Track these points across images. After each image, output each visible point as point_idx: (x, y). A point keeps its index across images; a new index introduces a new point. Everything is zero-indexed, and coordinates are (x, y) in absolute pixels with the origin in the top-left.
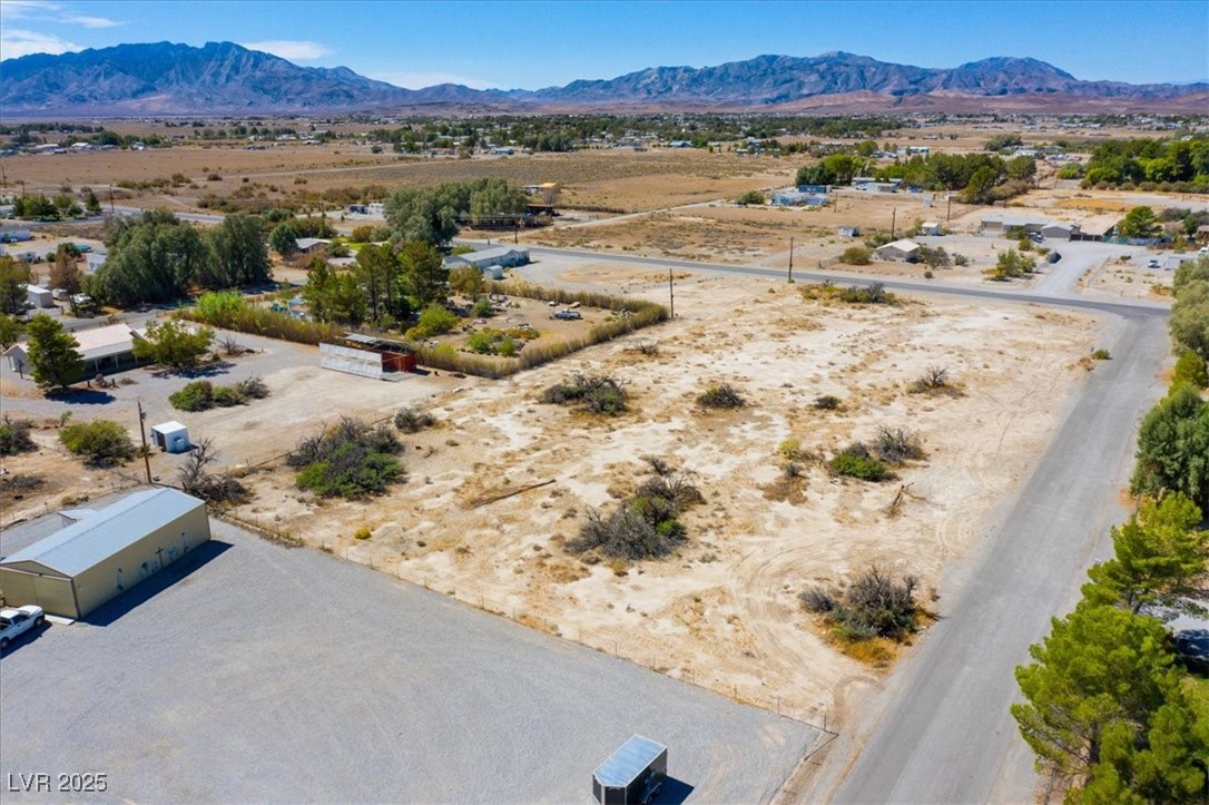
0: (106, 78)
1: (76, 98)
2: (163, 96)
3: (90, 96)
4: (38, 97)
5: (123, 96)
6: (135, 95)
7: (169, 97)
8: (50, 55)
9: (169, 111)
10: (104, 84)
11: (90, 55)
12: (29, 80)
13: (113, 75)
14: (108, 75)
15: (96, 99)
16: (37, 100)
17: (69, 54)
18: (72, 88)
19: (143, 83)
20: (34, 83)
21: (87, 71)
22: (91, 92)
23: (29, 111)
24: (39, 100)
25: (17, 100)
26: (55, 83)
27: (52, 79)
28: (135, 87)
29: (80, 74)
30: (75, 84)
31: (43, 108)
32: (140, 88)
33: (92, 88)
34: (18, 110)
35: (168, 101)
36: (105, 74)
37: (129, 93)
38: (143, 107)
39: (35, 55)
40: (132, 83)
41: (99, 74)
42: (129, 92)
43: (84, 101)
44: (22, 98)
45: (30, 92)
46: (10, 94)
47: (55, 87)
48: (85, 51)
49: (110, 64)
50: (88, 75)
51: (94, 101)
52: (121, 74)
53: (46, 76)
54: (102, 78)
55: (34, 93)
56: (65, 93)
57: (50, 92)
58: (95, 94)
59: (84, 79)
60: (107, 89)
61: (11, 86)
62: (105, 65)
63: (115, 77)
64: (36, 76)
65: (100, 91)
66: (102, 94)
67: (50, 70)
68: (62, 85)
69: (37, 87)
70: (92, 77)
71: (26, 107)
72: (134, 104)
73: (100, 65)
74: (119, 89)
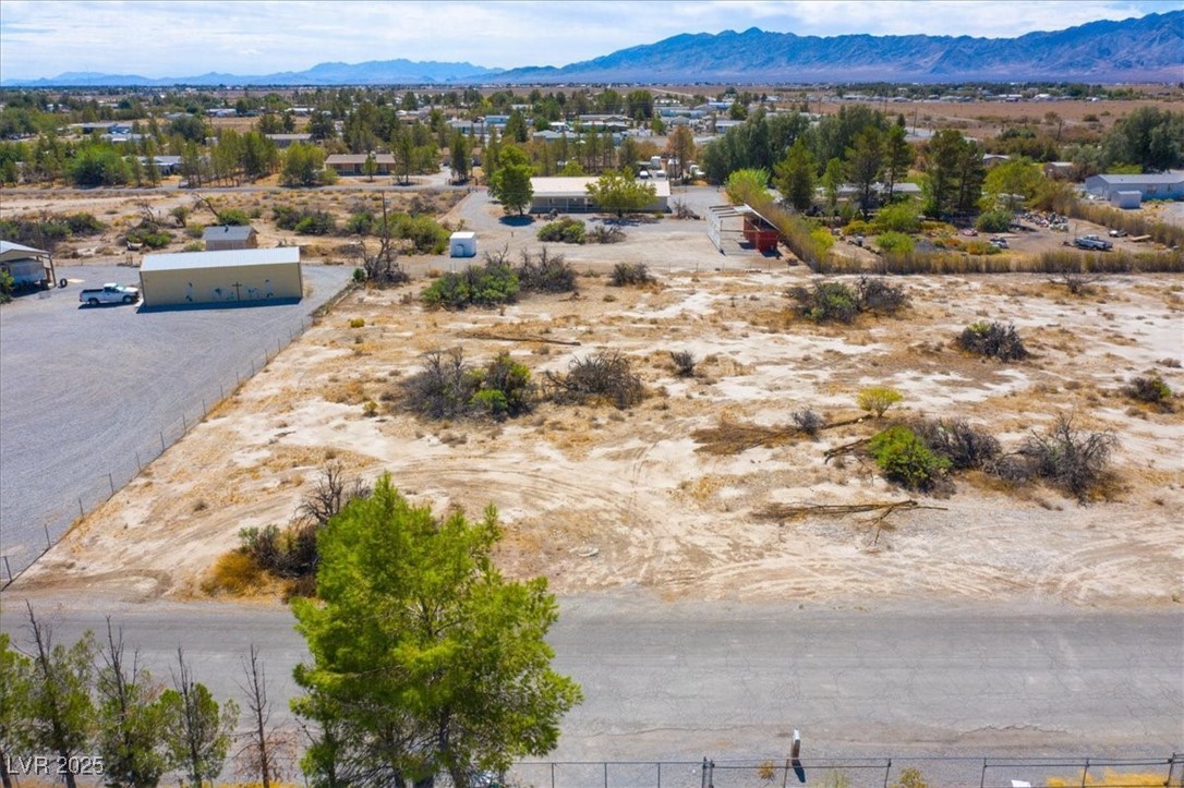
0: (1160, 43)
1: (1122, 64)
3: (1138, 62)
4: (1086, 62)
8: (1111, 22)
10: (1156, 49)
11: (1152, 21)
12: (1083, 47)
13: (1169, 39)
14: (1163, 39)
15: (1142, 64)
16: (1084, 66)
17: (1131, 20)
18: (1122, 54)
20: (1087, 50)
21: (1143, 36)
22: (1140, 57)
24: (1085, 65)
26: (1107, 49)
29: (1134, 40)
30: (1128, 49)
31: (1087, 73)
33: (1143, 53)
36: (1161, 39)
41: (1155, 39)
42: (1179, 56)
43: (1130, 66)
44: (1071, 64)
45: (1079, 59)
47: (1105, 53)
48: (1146, 17)
49: (1169, 28)
50: (1143, 40)
51: (1139, 67)
52: (1178, 38)
53: (1100, 43)
54: (1156, 43)
55: (1084, 60)
56: (1113, 59)
57: (1100, 58)
58: (1143, 59)
59: (1136, 45)
60: (1156, 55)
61: (1065, 53)
62: (1163, 30)
63: (1171, 42)
64: (1091, 43)
65: (1149, 57)
66: (1150, 60)
67: (1106, 36)
68: (1113, 51)
69: (1088, 54)
70: (1146, 43)
71: (1072, 72)
72: (1180, 70)
73: (1158, 29)
74: (1170, 54)
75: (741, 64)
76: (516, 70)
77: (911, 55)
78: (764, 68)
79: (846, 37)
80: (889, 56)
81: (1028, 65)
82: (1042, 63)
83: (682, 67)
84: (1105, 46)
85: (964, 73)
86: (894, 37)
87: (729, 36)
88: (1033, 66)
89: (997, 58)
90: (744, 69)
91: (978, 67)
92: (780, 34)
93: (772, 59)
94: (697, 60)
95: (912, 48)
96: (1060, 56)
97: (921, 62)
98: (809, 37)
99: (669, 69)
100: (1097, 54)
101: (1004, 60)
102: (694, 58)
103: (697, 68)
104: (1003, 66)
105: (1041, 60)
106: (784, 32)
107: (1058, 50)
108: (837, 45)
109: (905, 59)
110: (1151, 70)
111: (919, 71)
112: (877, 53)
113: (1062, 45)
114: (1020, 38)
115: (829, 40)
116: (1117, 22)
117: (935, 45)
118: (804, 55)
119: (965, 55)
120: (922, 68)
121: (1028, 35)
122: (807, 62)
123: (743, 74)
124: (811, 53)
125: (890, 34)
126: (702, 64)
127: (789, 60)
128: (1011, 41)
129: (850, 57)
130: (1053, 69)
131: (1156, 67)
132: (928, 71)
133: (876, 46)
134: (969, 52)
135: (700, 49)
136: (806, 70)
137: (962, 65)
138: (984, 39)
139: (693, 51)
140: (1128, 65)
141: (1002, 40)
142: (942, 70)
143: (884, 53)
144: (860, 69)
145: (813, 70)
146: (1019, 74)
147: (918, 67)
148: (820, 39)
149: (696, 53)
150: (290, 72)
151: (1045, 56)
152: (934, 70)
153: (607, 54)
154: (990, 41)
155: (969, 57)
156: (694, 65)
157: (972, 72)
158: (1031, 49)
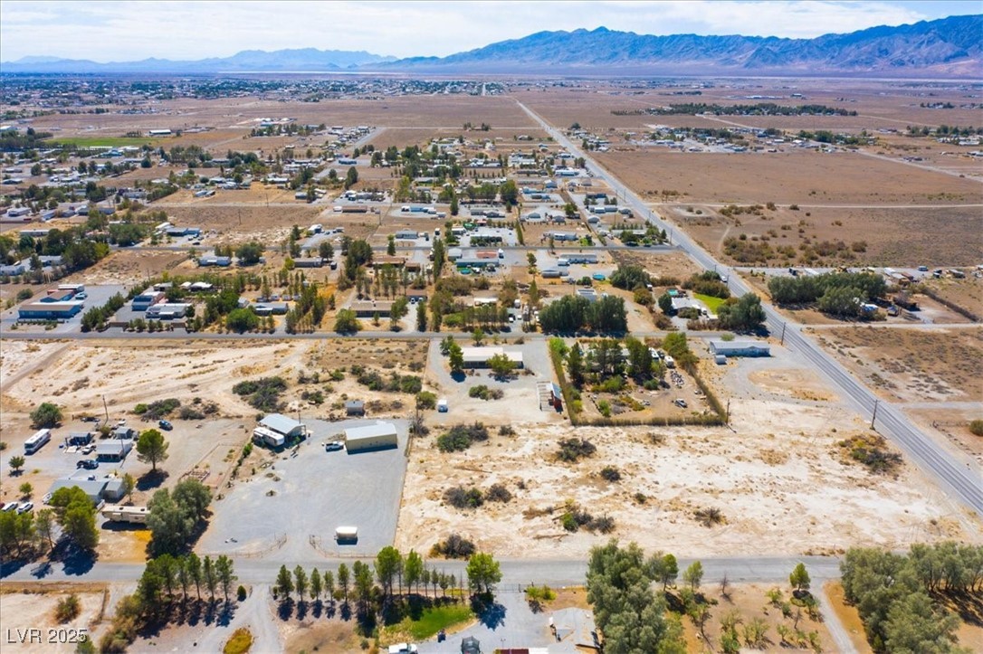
0: (927, 45)
1: (897, 62)
2: (972, 61)
3: (909, 61)
4: (869, 61)
5: (937, 60)
6: (947, 60)
7: (977, 62)
8: (889, 27)
9: (971, 75)
10: (924, 50)
11: (922, 27)
12: (866, 48)
13: (934, 42)
14: (930, 42)
15: (913, 63)
16: (867, 63)
17: (905, 26)
18: (897, 54)
19: (959, 49)
20: (870, 50)
21: (915, 39)
22: (912, 56)
23: (860, 73)
24: (868, 63)
25: (853, 63)
26: (886, 50)
28: (950, 53)
29: (908, 42)
30: (901, 50)
31: (870, 69)
32: (953, 53)
33: (914, 53)
34: (851, 71)
35: (973, 65)
36: (928, 42)
38: (950, 71)
40: (948, 49)
41: (923, 42)
42: (943, 57)
43: (903, 64)
44: (857, 62)
45: (863, 57)
46: (849, 59)
47: (884, 52)
48: (917, 24)
49: (935, 33)
50: (914, 42)
51: (911, 65)
52: (941, 41)
53: (880, 44)
54: (924, 45)
55: (867, 58)
56: (891, 57)
57: (879, 57)
58: (914, 59)
59: (910, 46)
60: (925, 55)
61: (852, 52)
62: (930, 35)
63: (936, 44)
64: (872, 44)
65: (919, 57)
66: (920, 59)
67: (885, 39)
68: (890, 51)
69: (870, 53)
70: (916, 45)
71: (858, 68)
72: (943, 68)
73: (926, 34)
74: (935, 55)
75: (591, 57)
76: (407, 59)
77: (729, 52)
78: (610, 61)
79: (677, 36)
80: (711, 52)
81: (823, 61)
82: (833, 61)
83: (543, 58)
84: (883, 48)
85: (771, 68)
86: (715, 37)
87: (582, 33)
88: (826, 63)
89: (798, 56)
90: (594, 62)
91: (782, 63)
92: (623, 33)
93: (616, 54)
94: (555, 53)
95: (729, 46)
96: (848, 55)
97: (737, 58)
98: (647, 36)
99: (531, 61)
100: (877, 54)
101: (804, 57)
102: (553, 52)
103: (555, 61)
104: (801, 62)
105: (833, 58)
106: (627, 31)
107: (847, 49)
108: (669, 43)
109: (724, 55)
110: (920, 67)
111: (736, 66)
112: (702, 50)
113: (850, 45)
114: (817, 39)
115: (662, 38)
116: (893, 27)
117: (748, 44)
118: (642, 51)
119: (772, 52)
120: (737, 63)
121: (823, 37)
122: (645, 56)
123: (593, 66)
124: (649, 49)
125: (712, 34)
126: (560, 57)
127: (631, 53)
128: (809, 41)
129: (681, 52)
130: (842, 66)
131: (924, 65)
132: (743, 65)
133: (701, 44)
134: (776, 50)
135: (557, 44)
136: (644, 64)
137: (770, 61)
138: (787, 39)
139: (552, 46)
140: (902, 63)
141: (802, 40)
142: (754, 66)
143: (707, 50)
144: (687, 63)
145: (650, 63)
146: (815, 69)
147: (734, 62)
148: (655, 37)
149: (554, 48)
150: (216, 58)
151: (836, 54)
152: (746, 66)
153: (481, 47)
154: (793, 41)
155: (775, 54)
156: (552, 58)
157: (778, 67)
158: (825, 48)
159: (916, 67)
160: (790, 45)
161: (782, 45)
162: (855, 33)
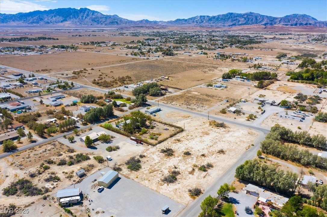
2: (69, 22)
3: (50, 22)
5: (59, 22)
6: (62, 22)
7: (70, 22)
8: (40, 11)
9: (70, 26)
10: (54, 19)
11: (51, 11)
12: (35, 17)
13: (56, 16)
14: (55, 16)
15: (52, 23)
16: (37, 23)
17: (45, 11)
18: (46, 19)
19: (64, 18)
20: (36, 18)
21: (50, 15)
22: (51, 21)
23: (35, 26)
24: (38, 23)
25: (32, 23)
26: (42, 18)
27: (41, 17)
28: (62, 20)
30: (47, 18)
31: (38, 25)
32: (63, 20)
33: (51, 20)
35: (70, 23)
37: (60, 21)
38: (64, 25)
39: (37, 11)
40: (61, 19)
44: (33, 22)
45: (35, 21)
46: (30, 21)
48: (49, 10)
49: (56, 13)
50: (50, 16)
51: (51, 23)
52: (58, 16)
54: (53, 17)
55: (36, 21)
56: (44, 21)
57: (40, 21)
58: (52, 21)
59: (49, 17)
60: (55, 20)
63: (57, 17)
64: (37, 16)
65: (53, 21)
66: (53, 22)
68: (43, 19)
69: (37, 19)
70: (51, 17)
71: (34, 25)
72: (61, 24)
73: (53, 14)
74: (58, 20)
81: (21, 22)
82: (25, 22)
85: (2, 24)
88: (23, 23)
89: (11, 20)
91: (6, 23)
101: (14, 21)
104: (13, 22)
105: (24, 21)
107: (28, 18)
114: (16, 14)
121: (18, 13)
128: (14, 15)
130: (29, 24)
131: (55, 23)
138: (5, 14)
140: (48, 23)
141: (11, 15)
146: (19, 25)
154: (7, 15)
155: (2, 20)
157: (5, 24)
158: (20, 17)
159: (53, 24)
160: (7, 16)
161: (3, 16)
162: (29, 12)
